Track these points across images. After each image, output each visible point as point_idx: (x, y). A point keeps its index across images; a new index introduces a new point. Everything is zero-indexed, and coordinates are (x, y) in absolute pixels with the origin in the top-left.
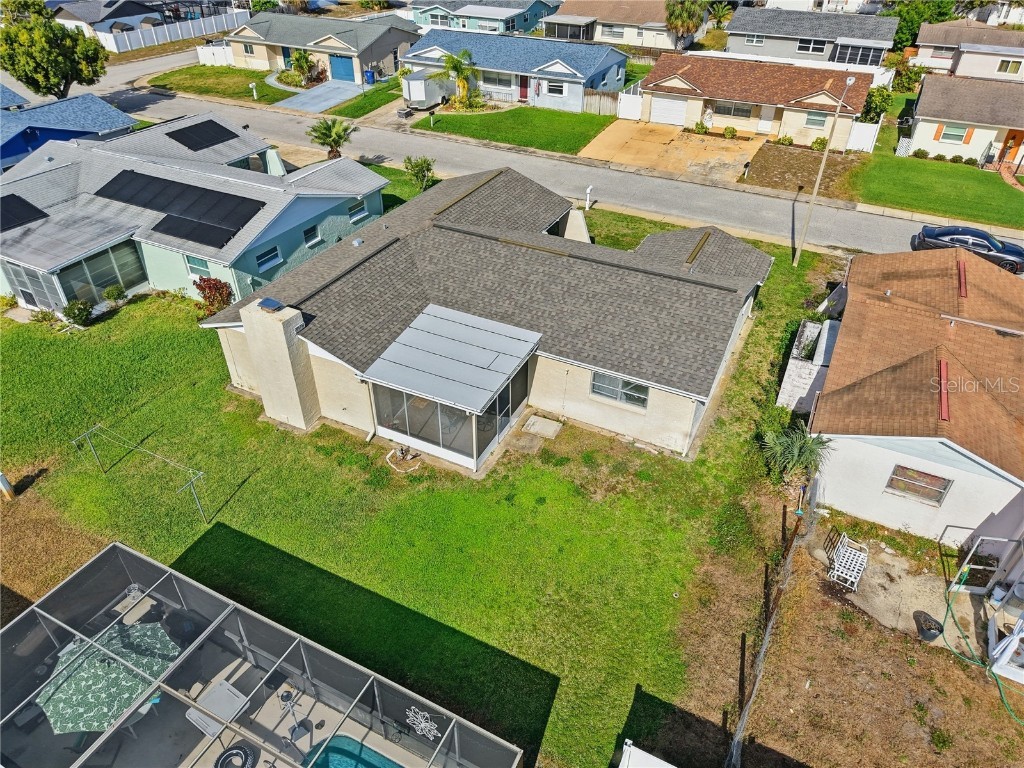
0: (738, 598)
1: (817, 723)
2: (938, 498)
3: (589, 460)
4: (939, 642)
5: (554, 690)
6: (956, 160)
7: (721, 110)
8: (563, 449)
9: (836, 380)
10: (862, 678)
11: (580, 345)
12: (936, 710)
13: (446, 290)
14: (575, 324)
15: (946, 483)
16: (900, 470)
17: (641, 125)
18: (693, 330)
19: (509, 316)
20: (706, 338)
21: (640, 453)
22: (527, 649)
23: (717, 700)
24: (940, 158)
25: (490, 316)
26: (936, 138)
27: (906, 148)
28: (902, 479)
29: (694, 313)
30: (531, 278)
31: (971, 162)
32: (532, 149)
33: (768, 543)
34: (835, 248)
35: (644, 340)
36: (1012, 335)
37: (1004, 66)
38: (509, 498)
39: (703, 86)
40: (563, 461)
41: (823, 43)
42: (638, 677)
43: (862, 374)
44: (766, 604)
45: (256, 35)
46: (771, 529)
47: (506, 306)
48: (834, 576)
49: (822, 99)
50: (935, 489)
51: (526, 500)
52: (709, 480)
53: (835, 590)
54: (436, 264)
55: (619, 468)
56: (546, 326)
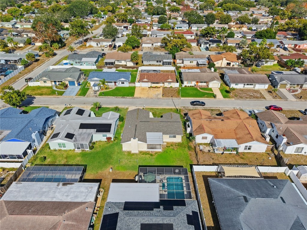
0: (193, 154)
2: (206, 139)
3: (172, 145)
4: (211, 152)
6: (191, 86)
7: (153, 83)
8: (169, 145)
9: (194, 129)
10: (206, 157)
11: (167, 133)
12: (212, 157)
13: (147, 130)
14: (165, 130)
15: (207, 137)
16: (203, 137)
17: (141, 88)
18: (178, 128)
20: (180, 128)
21: (176, 143)
23: (196, 163)
24: (188, 86)
26: (187, 83)
27: (183, 86)
28: (203, 138)
29: (177, 126)
30: (157, 126)
31: (193, 86)
32: (125, 97)
33: (193, 148)
34: (182, 107)
35: (174, 130)
37: (191, 62)
38: (167, 152)
39: (150, 80)
40: (169, 147)
41: (161, 61)
43: (196, 128)
44: (196, 154)
45: (46, 79)
46: (193, 147)
47: (156, 130)
48: (200, 149)
49: (170, 80)
50: (206, 138)
51: (169, 152)
52: (185, 144)
53: (201, 150)
54: (144, 127)
55: (176, 145)
56: (163, 132)
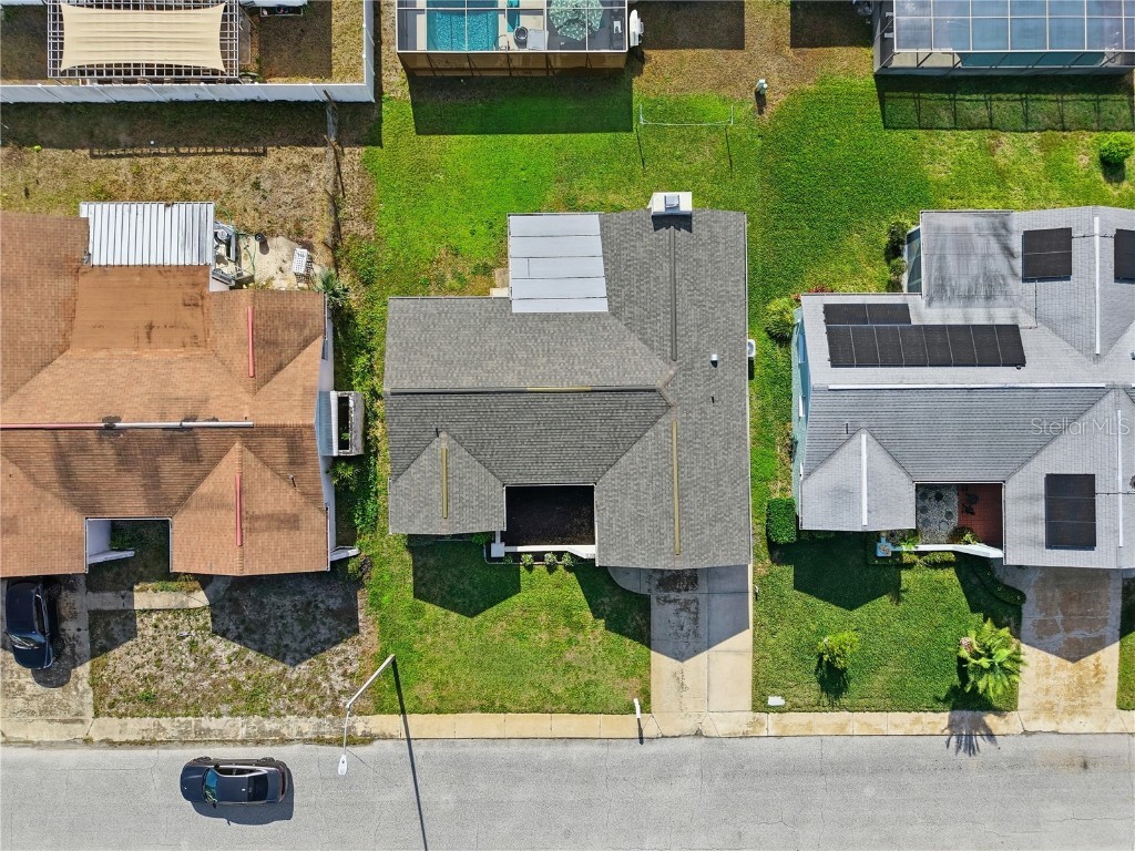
1: (305, 168)
5: (417, 129)
10: (289, 200)
11: (483, 312)
12: (258, 199)
13: (604, 328)
14: (494, 328)
18: (412, 347)
19: (544, 320)
20: (401, 343)
22: (436, 141)
25: (558, 315)
29: (415, 363)
30: (545, 359)
35: (442, 329)
36: (209, 420)
42: (384, 150)
47: (550, 327)
54: (628, 349)
56: (514, 320)
